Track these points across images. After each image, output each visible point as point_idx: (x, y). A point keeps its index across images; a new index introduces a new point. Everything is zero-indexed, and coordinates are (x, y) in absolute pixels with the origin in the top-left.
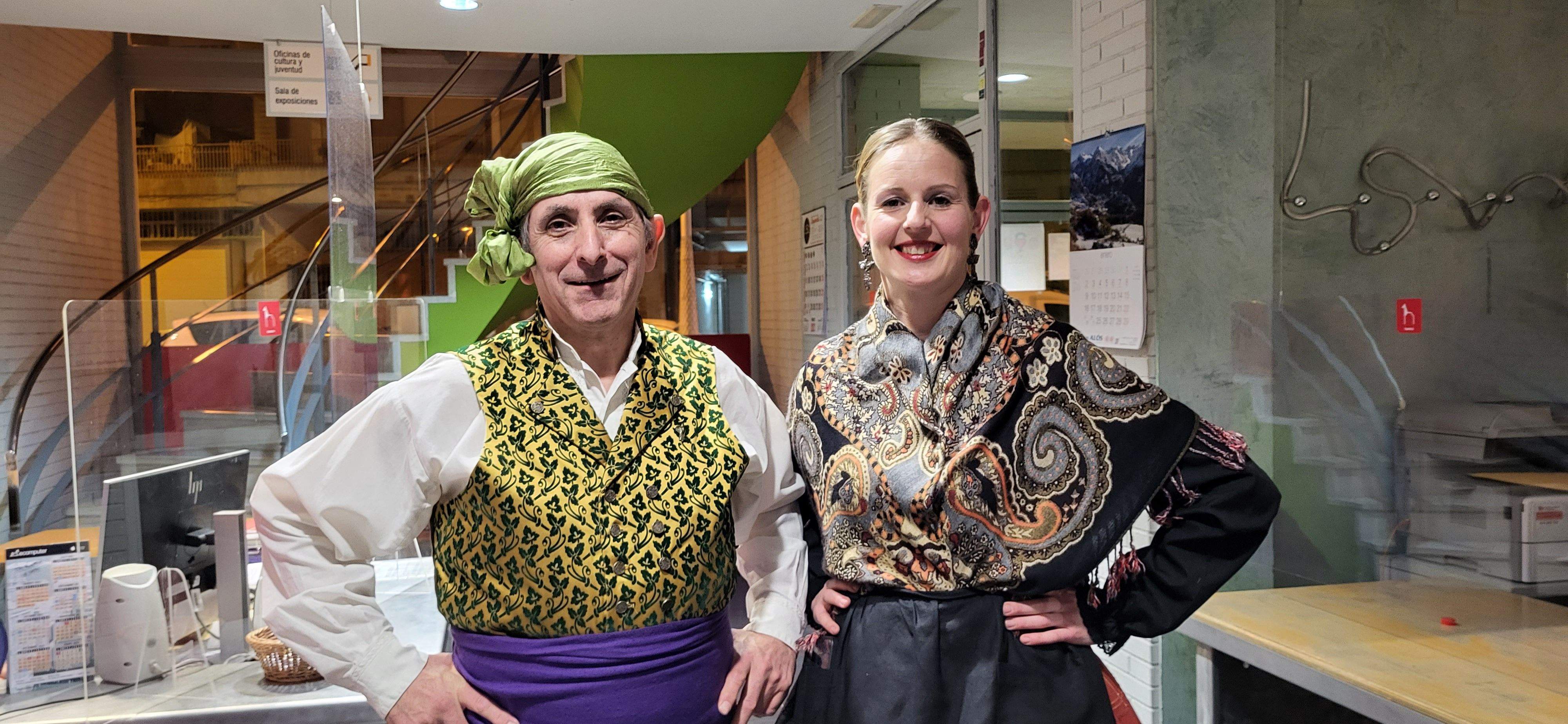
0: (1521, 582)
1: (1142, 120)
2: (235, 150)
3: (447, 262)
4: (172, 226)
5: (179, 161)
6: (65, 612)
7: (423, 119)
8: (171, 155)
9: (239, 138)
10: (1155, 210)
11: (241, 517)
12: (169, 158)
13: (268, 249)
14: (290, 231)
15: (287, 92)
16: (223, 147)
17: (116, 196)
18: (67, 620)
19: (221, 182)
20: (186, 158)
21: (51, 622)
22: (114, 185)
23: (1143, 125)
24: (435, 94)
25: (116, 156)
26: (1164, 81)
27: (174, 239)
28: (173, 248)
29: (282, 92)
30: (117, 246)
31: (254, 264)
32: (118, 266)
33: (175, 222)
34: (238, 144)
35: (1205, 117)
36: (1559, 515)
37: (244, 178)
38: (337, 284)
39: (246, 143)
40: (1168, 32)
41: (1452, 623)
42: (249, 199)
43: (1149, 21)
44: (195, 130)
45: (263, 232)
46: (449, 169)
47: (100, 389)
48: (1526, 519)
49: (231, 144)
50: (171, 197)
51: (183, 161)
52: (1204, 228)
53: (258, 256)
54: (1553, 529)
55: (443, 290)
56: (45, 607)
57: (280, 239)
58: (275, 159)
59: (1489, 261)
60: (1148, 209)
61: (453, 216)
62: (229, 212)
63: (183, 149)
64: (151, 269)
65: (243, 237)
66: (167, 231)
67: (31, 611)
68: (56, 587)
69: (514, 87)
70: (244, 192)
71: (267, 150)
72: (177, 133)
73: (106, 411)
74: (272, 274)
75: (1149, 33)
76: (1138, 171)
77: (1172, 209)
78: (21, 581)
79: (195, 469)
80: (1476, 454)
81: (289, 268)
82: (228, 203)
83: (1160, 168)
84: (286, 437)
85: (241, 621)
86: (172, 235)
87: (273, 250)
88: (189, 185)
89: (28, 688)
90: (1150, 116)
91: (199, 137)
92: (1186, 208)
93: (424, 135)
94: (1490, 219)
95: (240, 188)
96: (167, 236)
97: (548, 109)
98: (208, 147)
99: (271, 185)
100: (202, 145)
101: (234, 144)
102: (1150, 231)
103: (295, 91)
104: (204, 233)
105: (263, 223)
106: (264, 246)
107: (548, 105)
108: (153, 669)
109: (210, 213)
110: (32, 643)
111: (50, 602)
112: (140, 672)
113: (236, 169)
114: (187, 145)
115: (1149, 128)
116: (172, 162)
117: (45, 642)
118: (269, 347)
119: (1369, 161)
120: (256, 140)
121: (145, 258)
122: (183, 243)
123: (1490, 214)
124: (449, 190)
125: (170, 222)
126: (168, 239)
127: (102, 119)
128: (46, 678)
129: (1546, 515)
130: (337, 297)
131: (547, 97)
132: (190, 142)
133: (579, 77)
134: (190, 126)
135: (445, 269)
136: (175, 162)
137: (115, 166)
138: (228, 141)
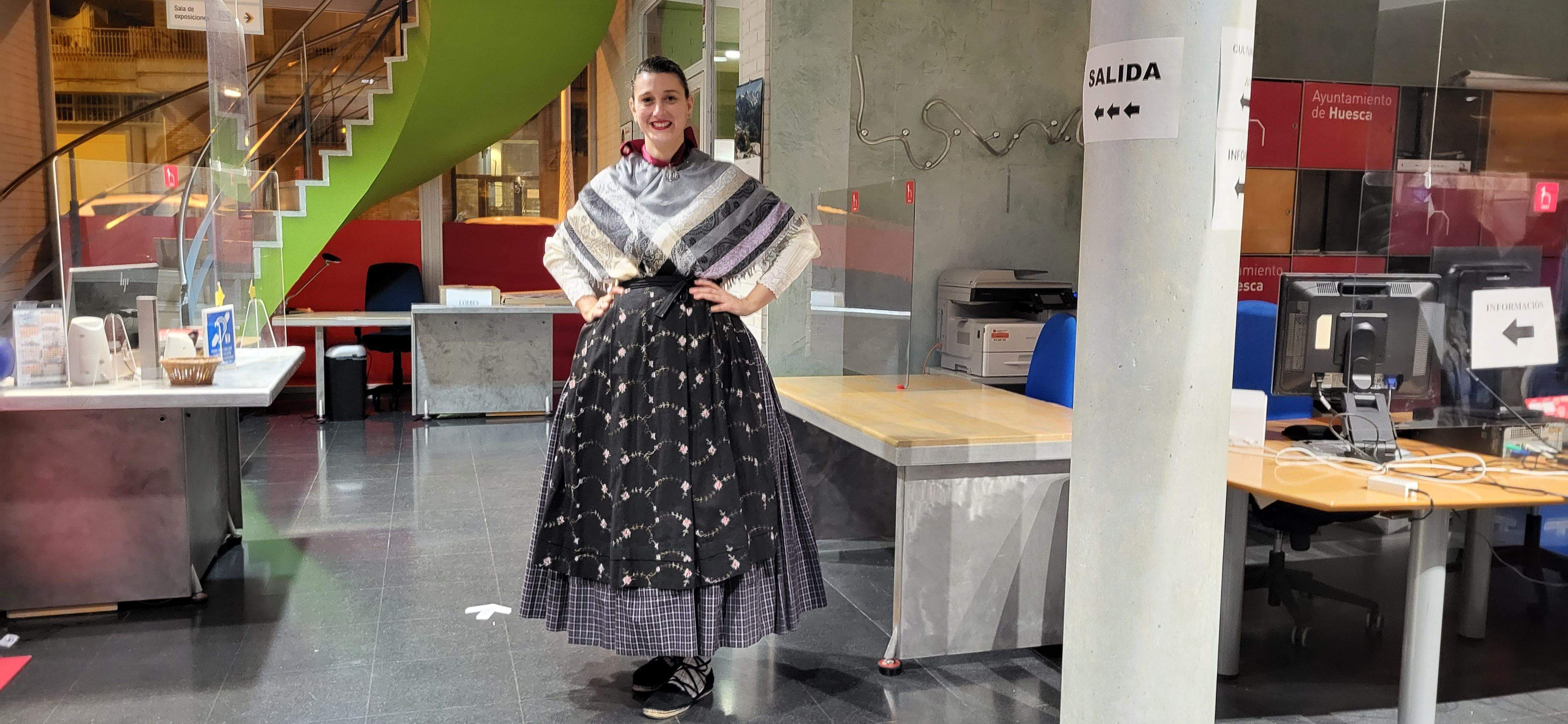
0: (982, 377)
1: (762, 75)
2: (135, 36)
3: (321, 152)
4: (71, 109)
5: (76, 44)
6: (49, 342)
7: (302, 33)
8: (68, 37)
9: (138, 24)
10: (770, 134)
11: (154, 301)
12: (66, 41)
13: (169, 137)
14: (191, 119)
15: (185, 10)
16: (122, 32)
17: (35, 85)
18: (50, 348)
19: (123, 68)
20: (84, 41)
21: (41, 348)
22: (34, 76)
23: (762, 78)
24: (315, 8)
25: (34, 49)
26: (777, 50)
27: (73, 122)
28: (87, 132)
29: (180, 9)
30: (37, 128)
31: (155, 150)
32: (38, 145)
33: (73, 106)
34: (137, 30)
35: (804, 75)
36: (1007, 336)
37: (143, 64)
38: (216, 159)
39: (145, 29)
40: (780, 18)
41: (902, 388)
42: (149, 86)
43: (768, 9)
44: (92, 13)
45: (164, 118)
46: (335, 70)
47: (26, 246)
48: (986, 336)
49: (129, 29)
50: (69, 80)
51: (80, 45)
52: (803, 147)
53: (160, 142)
54: (1001, 344)
55: (318, 176)
56: (37, 338)
57: (181, 127)
58: (175, 47)
59: (1009, 177)
60: (766, 134)
61: (336, 115)
62: (129, 99)
63: (80, 32)
64: (69, 148)
65: (144, 124)
66: (65, 114)
67: (29, 340)
68: (44, 327)
69: (378, 10)
70: (143, 79)
71: (167, 37)
72: (74, 15)
73: (31, 266)
74: (174, 157)
75: (768, 18)
76: (760, 107)
77: (781, 134)
78: (22, 322)
79: (123, 271)
80: (966, 298)
81: (190, 152)
82: (127, 89)
83: (773, 107)
84: (186, 286)
85: (155, 368)
86: (71, 118)
87: (174, 137)
88: (87, 69)
89: (28, 384)
90: (768, 72)
91: (97, 21)
92: (790, 134)
93: (302, 45)
94: (1009, 149)
95: (140, 74)
96: (65, 119)
97: (405, 30)
98: (106, 31)
99: (170, 73)
100: (100, 29)
101: (133, 29)
102: (766, 148)
103: (191, 9)
104: (114, 119)
105: (165, 112)
106: (165, 133)
107: (405, 27)
108: (102, 376)
109: (110, 98)
110: (30, 359)
111: (40, 336)
112: (95, 377)
113: (136, 55)
114: (84, 28)
115: (766, 81)
116: (69, 45)
117: (37, 359)
118: (173, 219)
119: (927, 108)
120: (156, 27)
121: (61, 140)
122: (97, 127)
123: (1010, 146)
124: (333, 90)
125: (67, 106)
126: (66, 122)
127: (22, 18)
128: (38, 379)
129: (996, 335)
130: (216, 167)
131: (405, 20)
132: (88, 25)
133: (428, 5)
134: (87, 8)
135: (320, 158)
136: (73, 45)
137: (33, 59)
138: (127, 27)
